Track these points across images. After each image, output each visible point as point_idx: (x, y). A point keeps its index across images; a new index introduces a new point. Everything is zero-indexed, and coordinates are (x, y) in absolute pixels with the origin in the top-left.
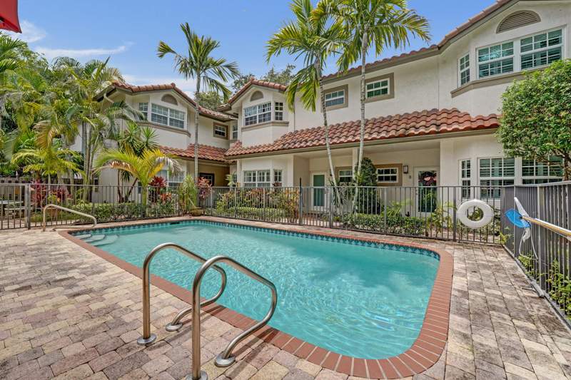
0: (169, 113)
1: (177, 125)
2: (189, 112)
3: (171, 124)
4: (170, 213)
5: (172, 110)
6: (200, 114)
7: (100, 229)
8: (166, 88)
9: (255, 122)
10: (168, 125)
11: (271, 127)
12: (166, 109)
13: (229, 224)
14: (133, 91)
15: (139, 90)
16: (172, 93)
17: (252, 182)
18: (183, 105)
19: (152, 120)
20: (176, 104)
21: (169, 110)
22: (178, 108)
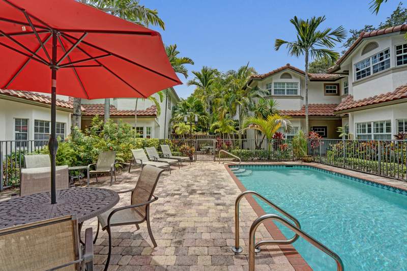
0: (286, 85)
1: (292, 93)
2: (302, 81)
3: (288, 93)
4: (287, 158)
5: (288, 84)
6: (311, 80)
7: (243, 165)
8: (283, 69)
9: (369, 74)
10: (286, 95)
11: (392, 74)
12: (284, 84)
13: (336, 173)
14: (262, 78)
15: (266, 76)
16: (288, 71)
17: (367, 133)
18: (296, 77)
19: (275, 93)
20: (291, 78)
21: (286, 84)
22: (293, 80)
